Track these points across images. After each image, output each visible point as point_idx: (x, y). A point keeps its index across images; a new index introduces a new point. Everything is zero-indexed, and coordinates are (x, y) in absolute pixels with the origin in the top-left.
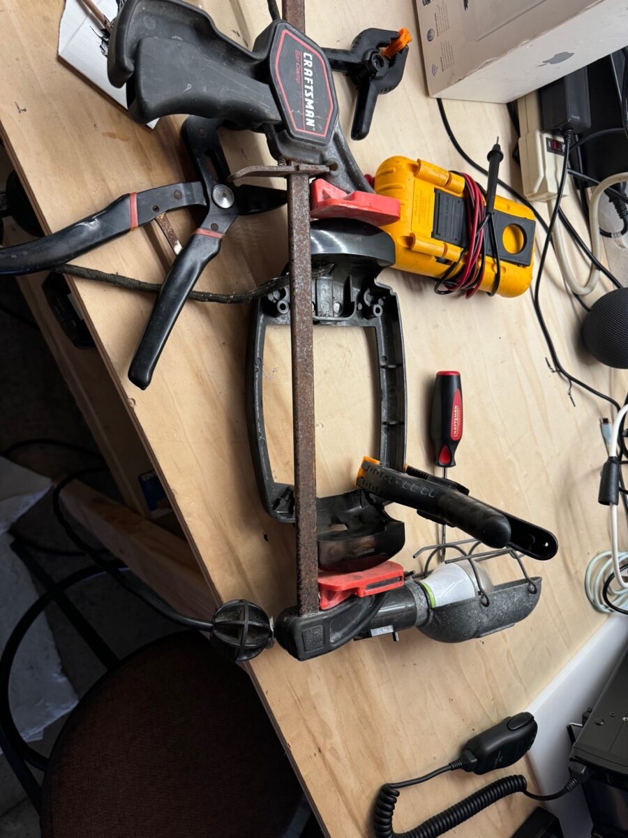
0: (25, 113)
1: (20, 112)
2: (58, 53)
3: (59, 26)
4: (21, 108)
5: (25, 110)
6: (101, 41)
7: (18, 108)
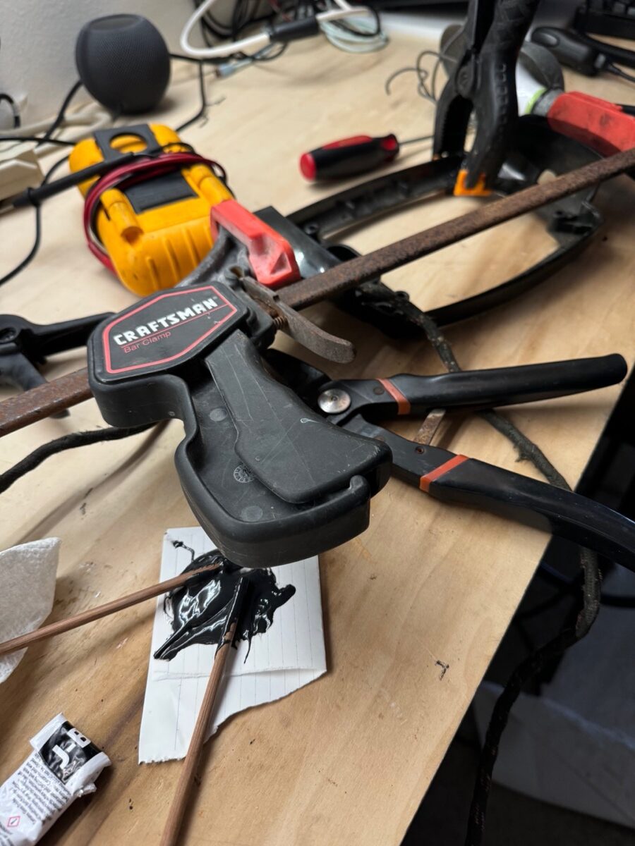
0: (442, 661)
1: (448, 667)
2: (323, 676)
3: (281, 699)
4: (440, 669)
5: (438, 663)
6: (254, 638)
7: (444, 672)
